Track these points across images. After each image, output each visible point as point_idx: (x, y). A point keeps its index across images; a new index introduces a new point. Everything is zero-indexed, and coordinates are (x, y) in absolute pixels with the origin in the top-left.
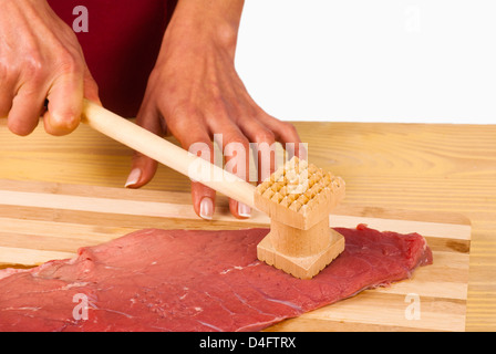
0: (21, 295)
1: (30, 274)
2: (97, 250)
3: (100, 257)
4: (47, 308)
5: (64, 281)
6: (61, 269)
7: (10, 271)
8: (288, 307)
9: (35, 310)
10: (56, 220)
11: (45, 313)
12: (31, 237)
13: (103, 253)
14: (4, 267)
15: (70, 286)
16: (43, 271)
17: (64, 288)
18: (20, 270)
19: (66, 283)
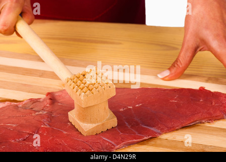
0: (9, 117)
1: (17, 106)
2: (57, 94)
3: (57, 98)
4: (21, 126)
5: (34, 111)
6: (34, 104)
7: (7, 103)
8: (153, 131)
9: (14, 126)
10: (40, 76)
11: (20, 128)
12: (25, 85)
13: (59, 96)
14: (4, 101)
15: (37, 113)
16: (25, 104)
17: (33, 114)
18: (13, 103)
19: (35, 111)
